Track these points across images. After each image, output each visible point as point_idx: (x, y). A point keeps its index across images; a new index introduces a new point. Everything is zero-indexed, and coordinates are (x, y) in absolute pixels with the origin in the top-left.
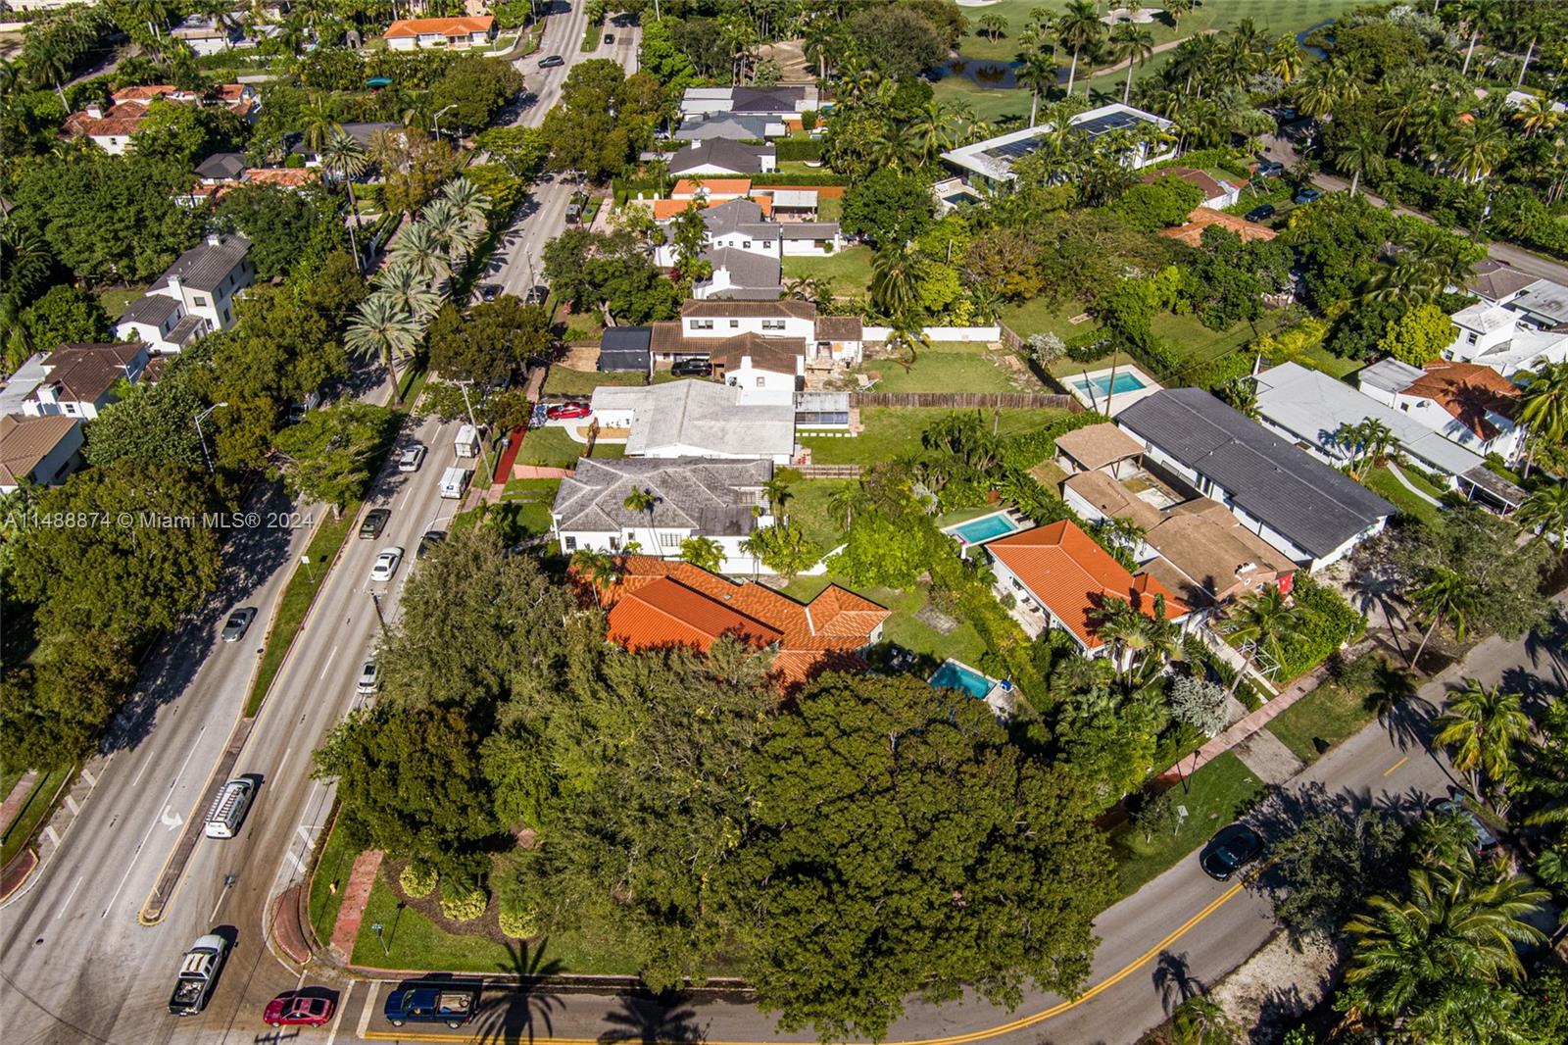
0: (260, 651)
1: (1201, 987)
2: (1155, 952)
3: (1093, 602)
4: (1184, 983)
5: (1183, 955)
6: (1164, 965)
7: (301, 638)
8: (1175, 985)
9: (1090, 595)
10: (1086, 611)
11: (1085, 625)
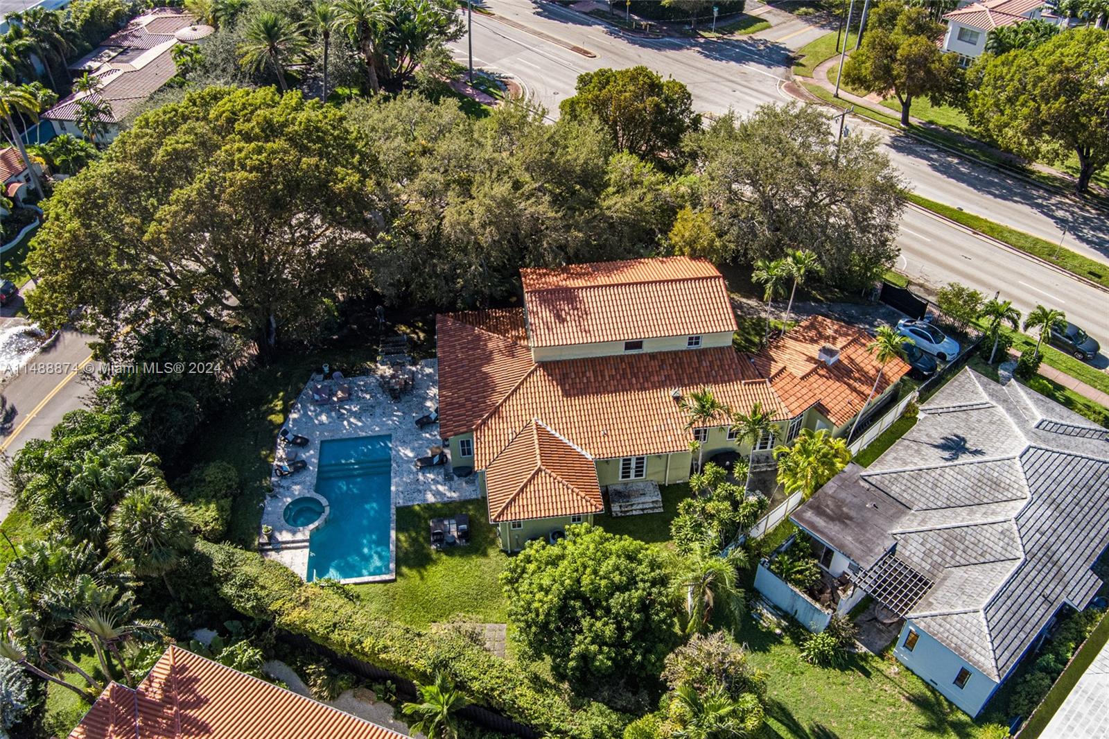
0: (960, 209)
2: (17, 431)
3: (192, 721)
11: (195, 679)
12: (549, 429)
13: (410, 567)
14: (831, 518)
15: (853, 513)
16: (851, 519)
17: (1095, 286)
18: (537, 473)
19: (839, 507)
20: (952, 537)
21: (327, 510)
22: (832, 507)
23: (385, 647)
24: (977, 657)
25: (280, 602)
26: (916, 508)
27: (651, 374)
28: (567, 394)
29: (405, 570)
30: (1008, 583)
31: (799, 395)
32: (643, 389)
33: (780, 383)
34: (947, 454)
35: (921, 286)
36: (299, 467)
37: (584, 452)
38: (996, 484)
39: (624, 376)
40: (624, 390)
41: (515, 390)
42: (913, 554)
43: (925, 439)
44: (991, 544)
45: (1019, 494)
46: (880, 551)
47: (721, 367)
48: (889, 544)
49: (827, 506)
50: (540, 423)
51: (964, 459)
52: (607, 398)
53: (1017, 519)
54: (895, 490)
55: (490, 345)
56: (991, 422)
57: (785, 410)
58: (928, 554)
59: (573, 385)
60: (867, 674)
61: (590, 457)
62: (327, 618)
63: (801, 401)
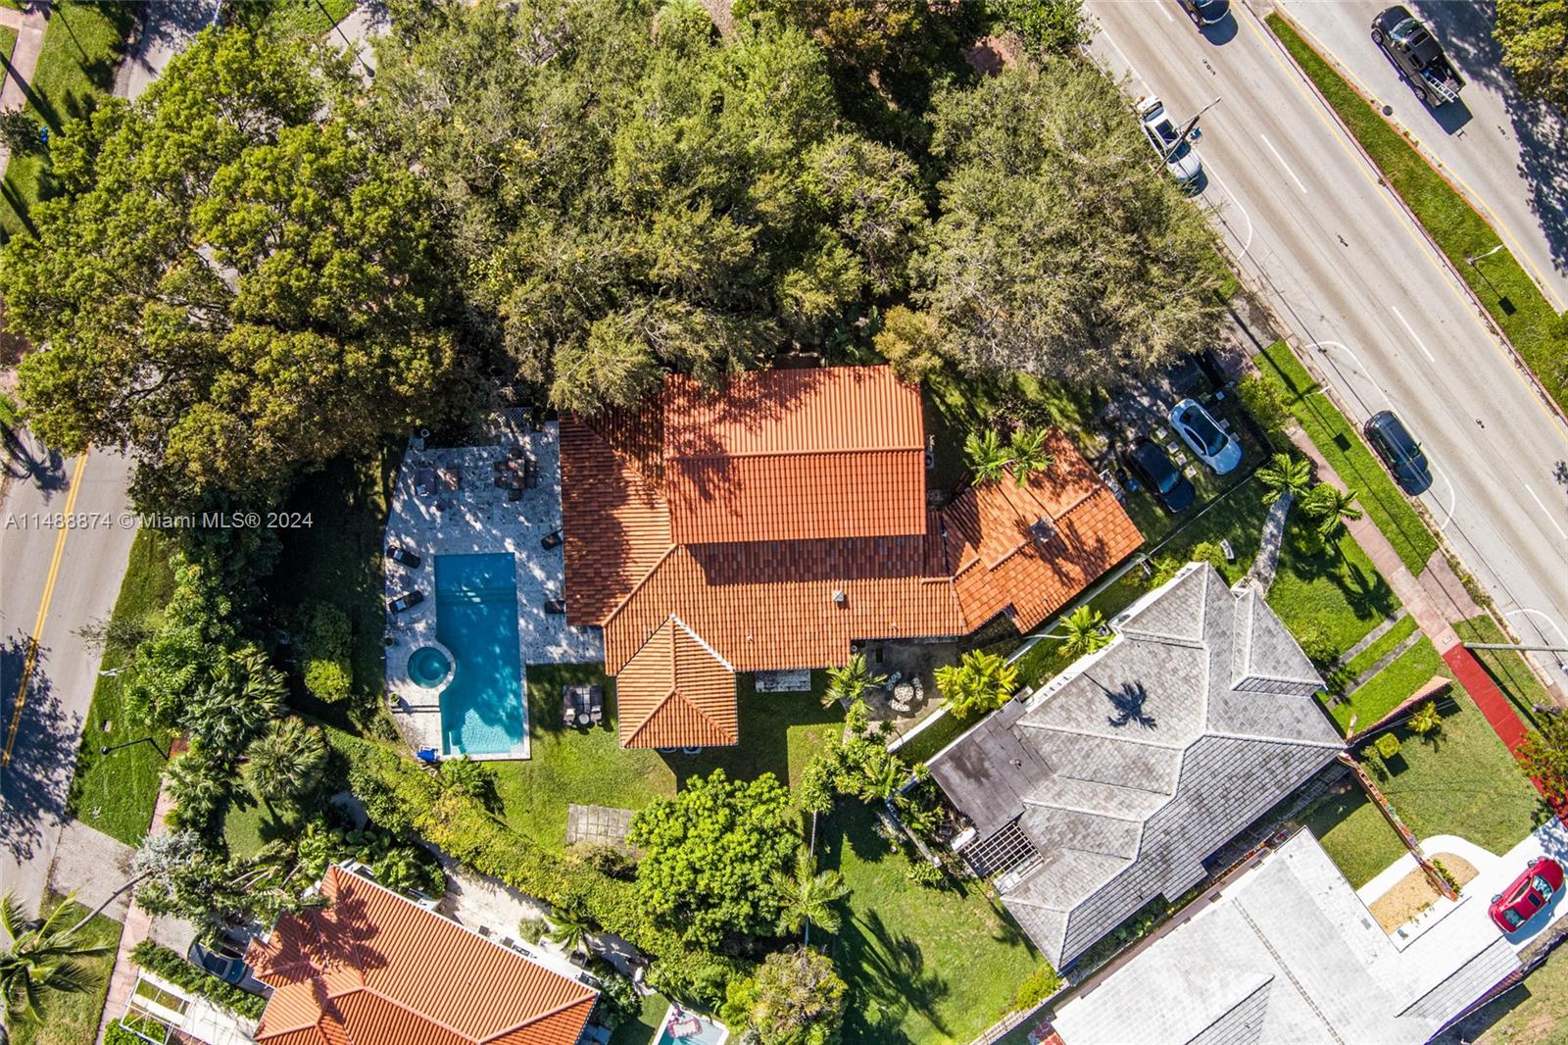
0: (1388, 111)
1: (15, 475)
2: (75, 484)
3: (369, 952)
4: (34, 468)
5: (48, 498)
6: (59, 473)
7: (1368, 171)
8: (39, 457)
9: (381, 962)
10: (372, 932)
11: (362, 903)
12: (688, 629)
13: (546, 728)
14: (968, 775)
15: (992, 771)
16: (987, 776)
17: (1494, 332)
18: (670, 697)
19: (981, 760)
20: (1078, 823)
21: (454, 666)
22: (974, 759)
23: (525, 879)
24: (1047, 947)
25: (422, 818)
26: (1059, 772)
27: (815, 562)
28: (711, 582)
29: (540, 731)
30: (1108, 885)
31: (985, 599)
32: (802, 580)
33: (967, 582)
34: (1116, 715)
35: (1251, 298)
36: (416, 599)
37: (724, 663)
38: (1148, 771)
39: (781, 563)
40: (780, 580)
41: (652, 575)
42: (1035, 827)
43: (1105, 683)
44: (1111, 838)
45: (1166, 788)
46: (1004, 820)
47: (901, 557)
48: (1015, 813)
49: (969, 758)
50: (678, 622)
51: (1134, 724)
52: (758, 589)
53: (1146, 822)
54: (1046, 748)
55: (626, 474)
56: (1186, 679)
57: (961, 623)
58: (1050, 830)
59: (719, 572)
60: (964, 894)
61: (729, 667)
62: (468, 843)
63: (986, 607)
